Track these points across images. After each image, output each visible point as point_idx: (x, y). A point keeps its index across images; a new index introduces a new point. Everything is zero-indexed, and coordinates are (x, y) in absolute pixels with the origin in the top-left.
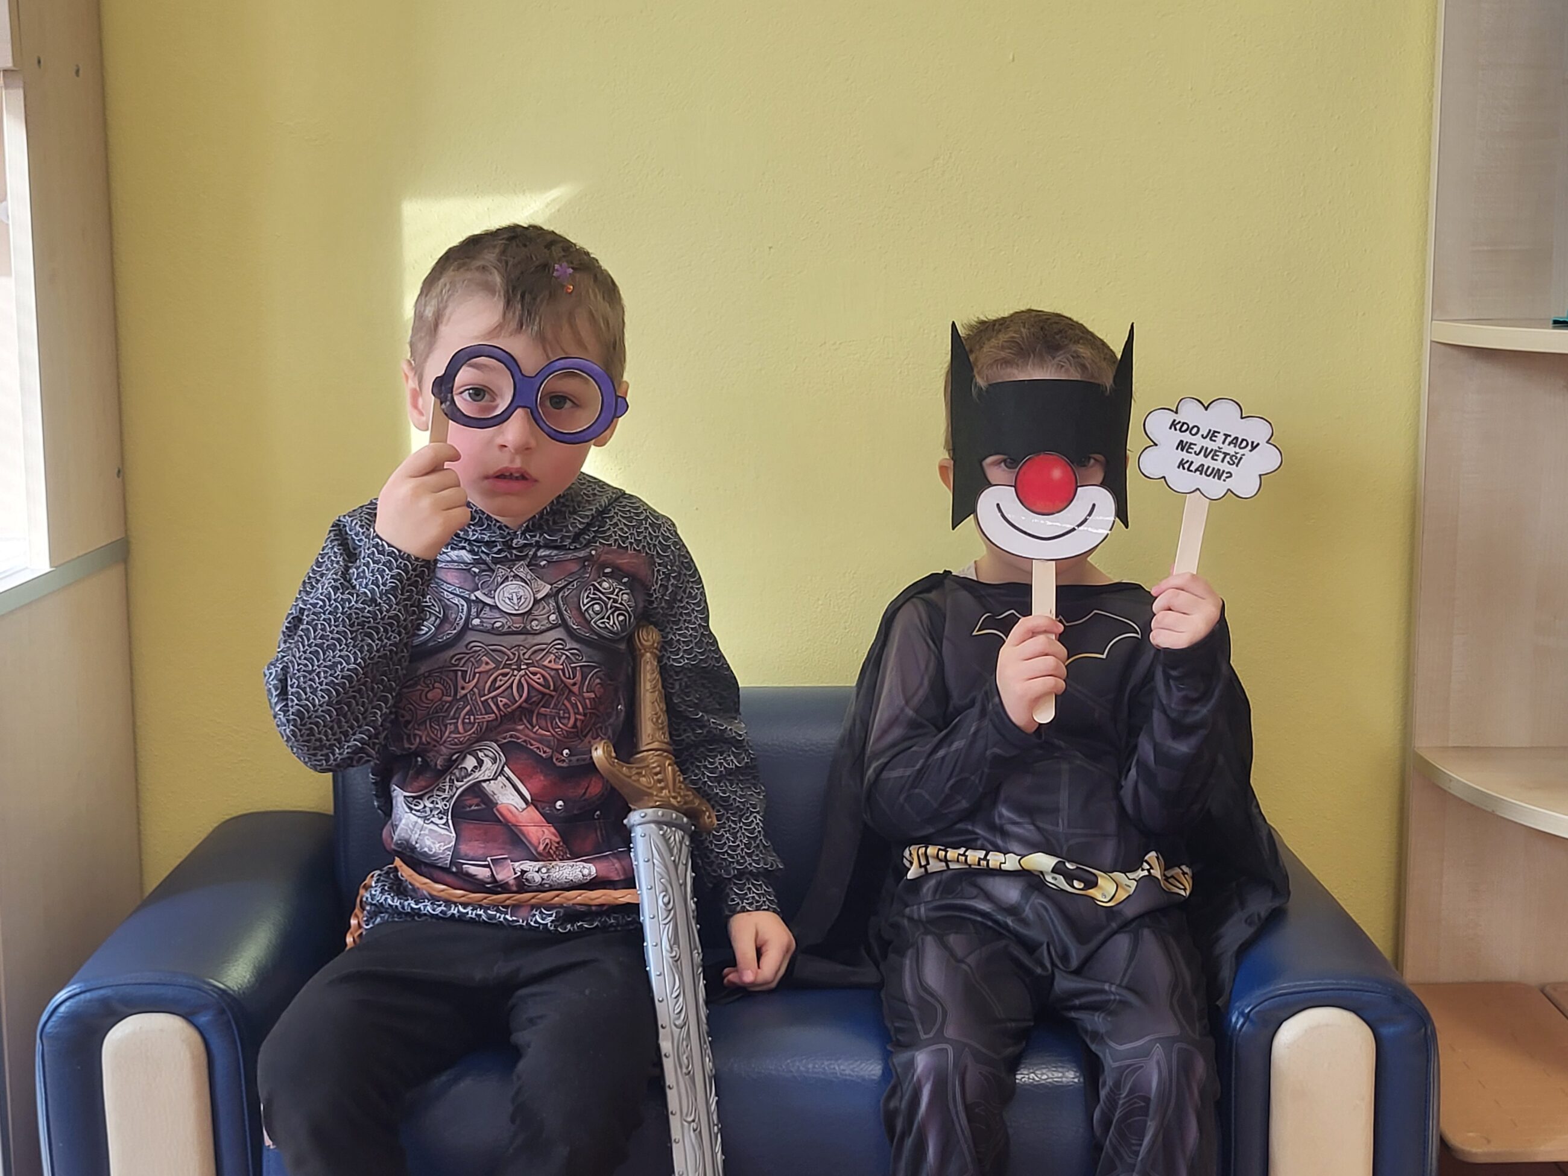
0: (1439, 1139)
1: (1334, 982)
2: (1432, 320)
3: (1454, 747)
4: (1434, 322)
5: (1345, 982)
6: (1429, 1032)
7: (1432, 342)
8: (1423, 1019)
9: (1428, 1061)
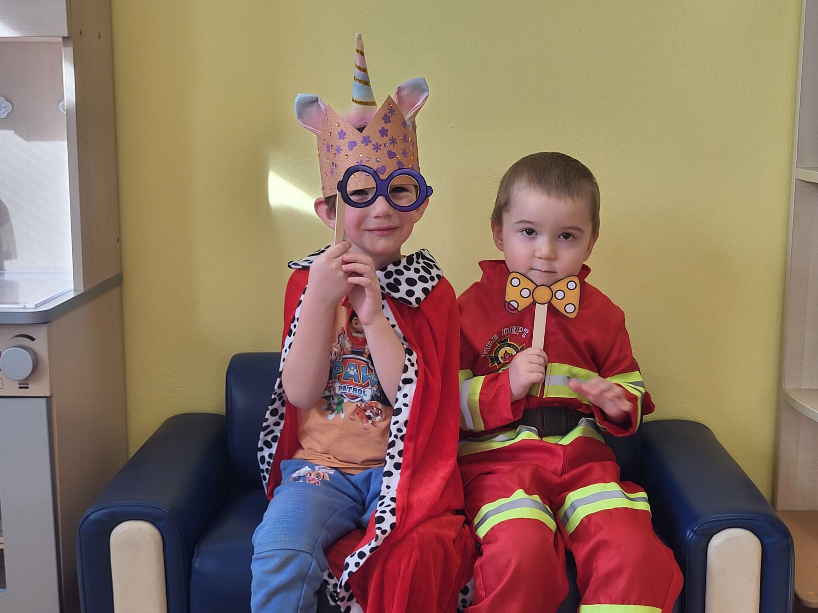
0: (794, 594)
1: (740, 515)
2: (796, 168)
3: (805, 389)
5: (746, 515)
6: (790, 541)
8: (787, 535)
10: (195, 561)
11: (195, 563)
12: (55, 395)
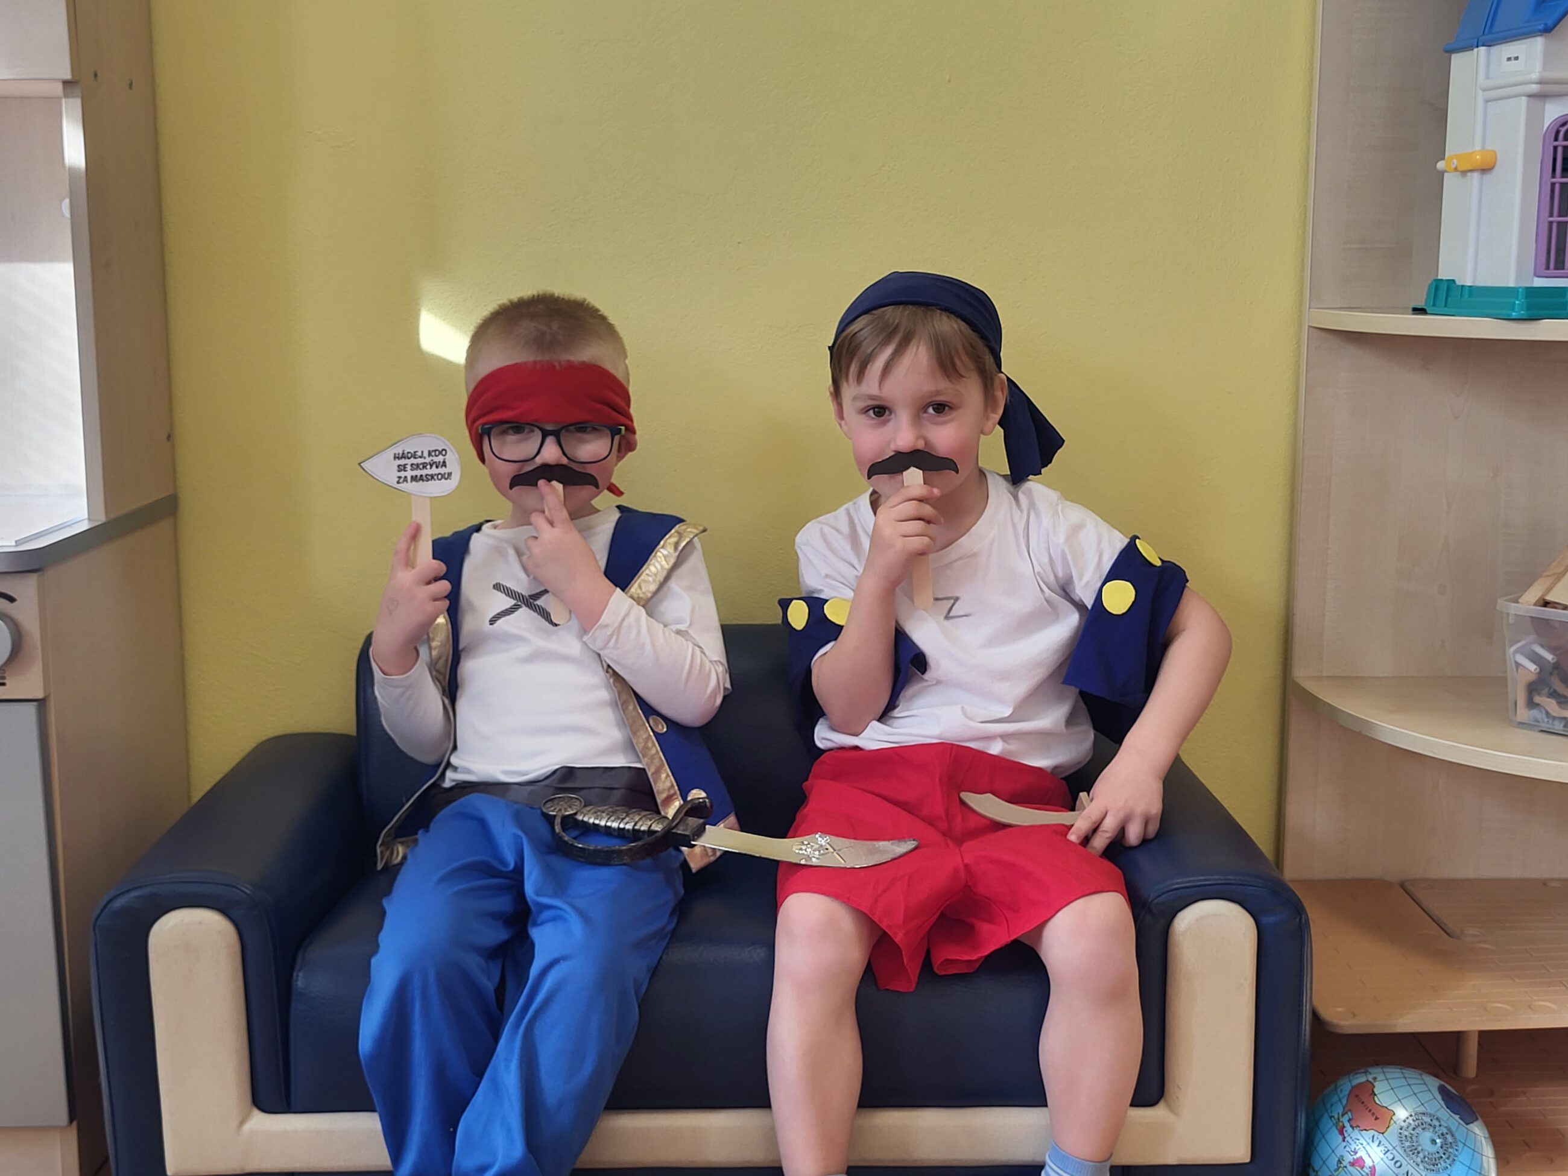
0: (1311, 1011)
1: (1221, 877)
2: (1309, 308)
3: (1328, 677)
4: (1311, 310)
5: (1232, 877)
6: (1303, 921)
7: (1310, 327)
8: (1298, 910)
9: (1302, 946)
10: (297, 976)
11: (297, 980)
12: (52, 696)
